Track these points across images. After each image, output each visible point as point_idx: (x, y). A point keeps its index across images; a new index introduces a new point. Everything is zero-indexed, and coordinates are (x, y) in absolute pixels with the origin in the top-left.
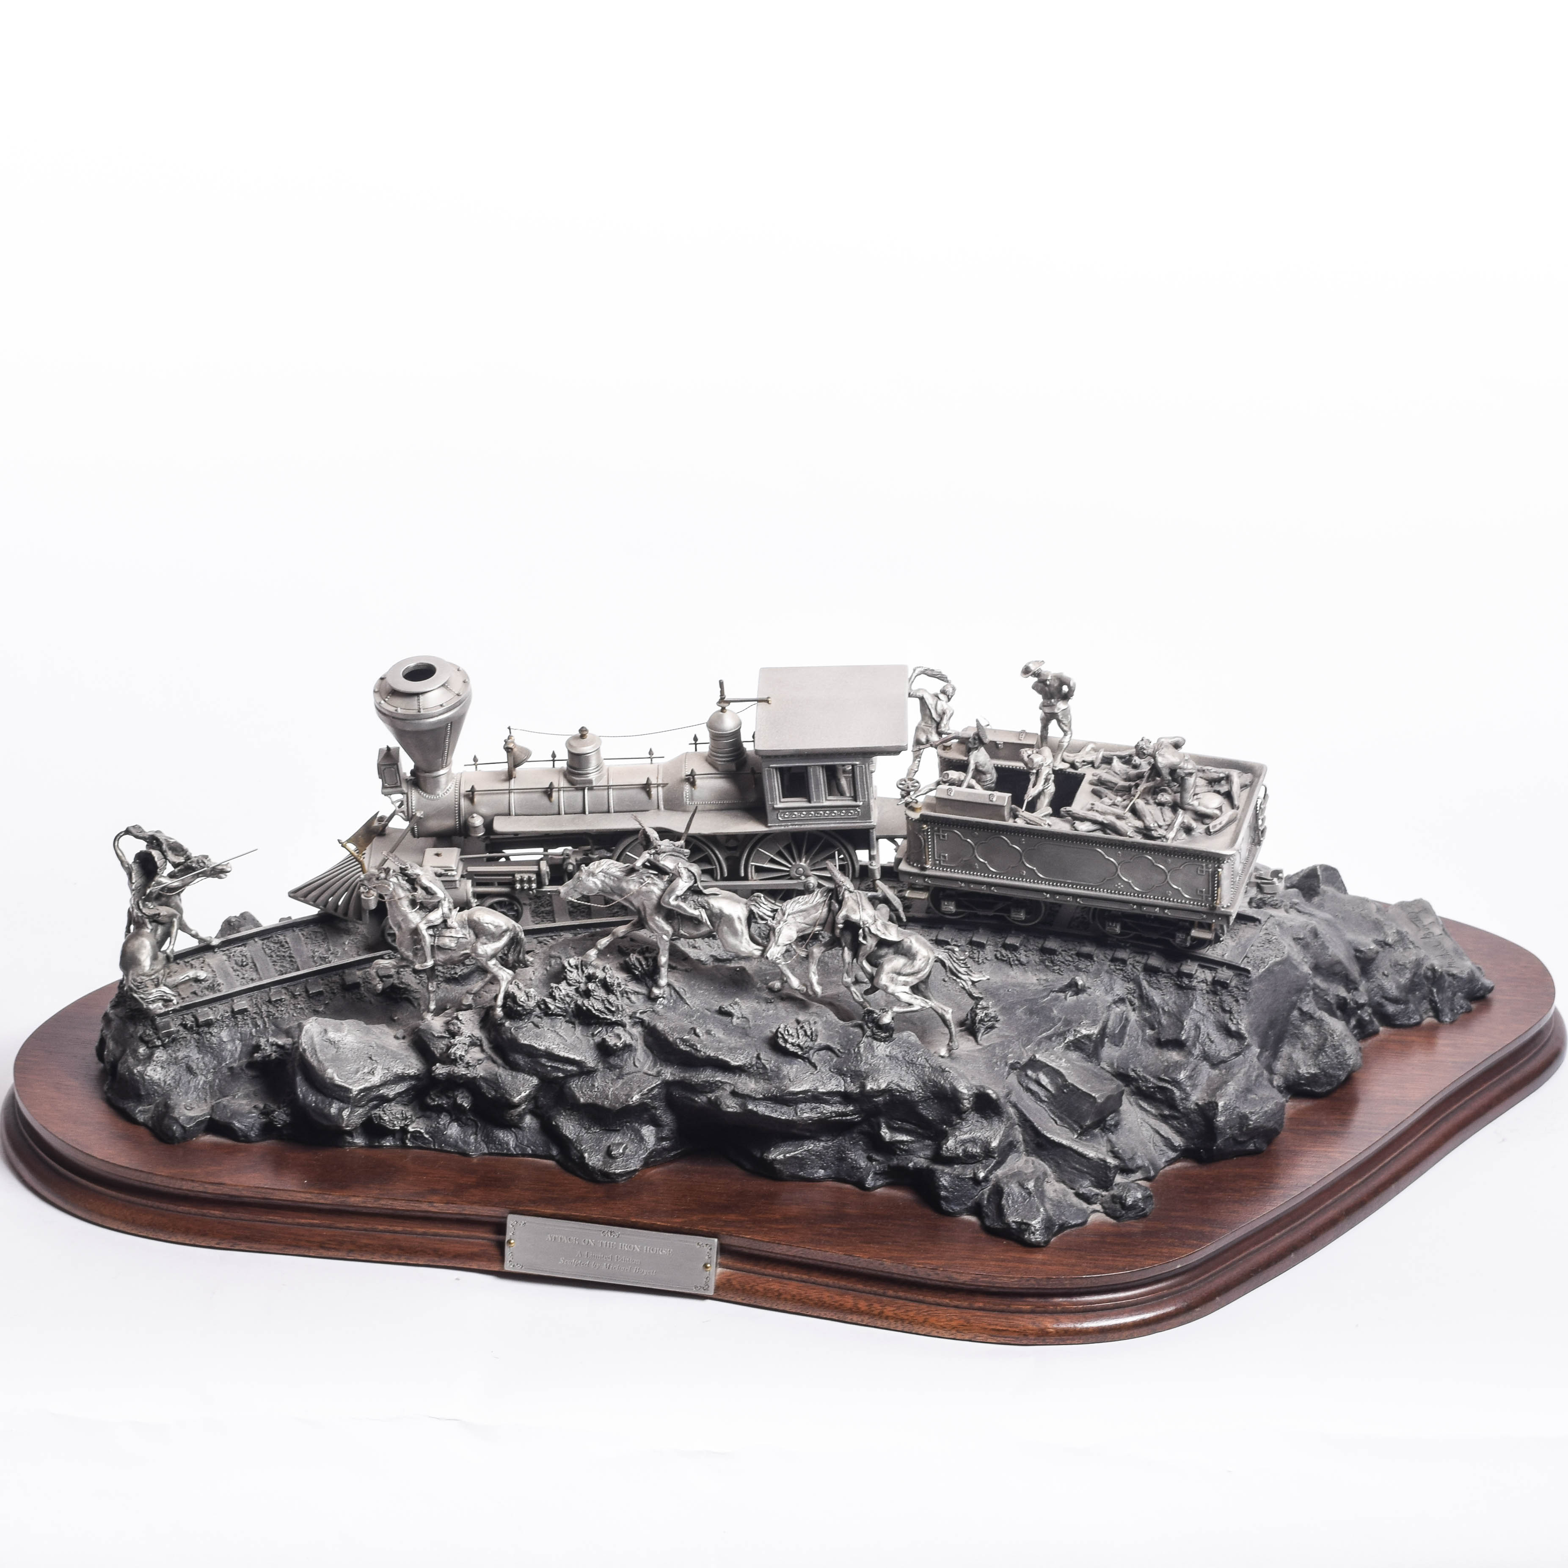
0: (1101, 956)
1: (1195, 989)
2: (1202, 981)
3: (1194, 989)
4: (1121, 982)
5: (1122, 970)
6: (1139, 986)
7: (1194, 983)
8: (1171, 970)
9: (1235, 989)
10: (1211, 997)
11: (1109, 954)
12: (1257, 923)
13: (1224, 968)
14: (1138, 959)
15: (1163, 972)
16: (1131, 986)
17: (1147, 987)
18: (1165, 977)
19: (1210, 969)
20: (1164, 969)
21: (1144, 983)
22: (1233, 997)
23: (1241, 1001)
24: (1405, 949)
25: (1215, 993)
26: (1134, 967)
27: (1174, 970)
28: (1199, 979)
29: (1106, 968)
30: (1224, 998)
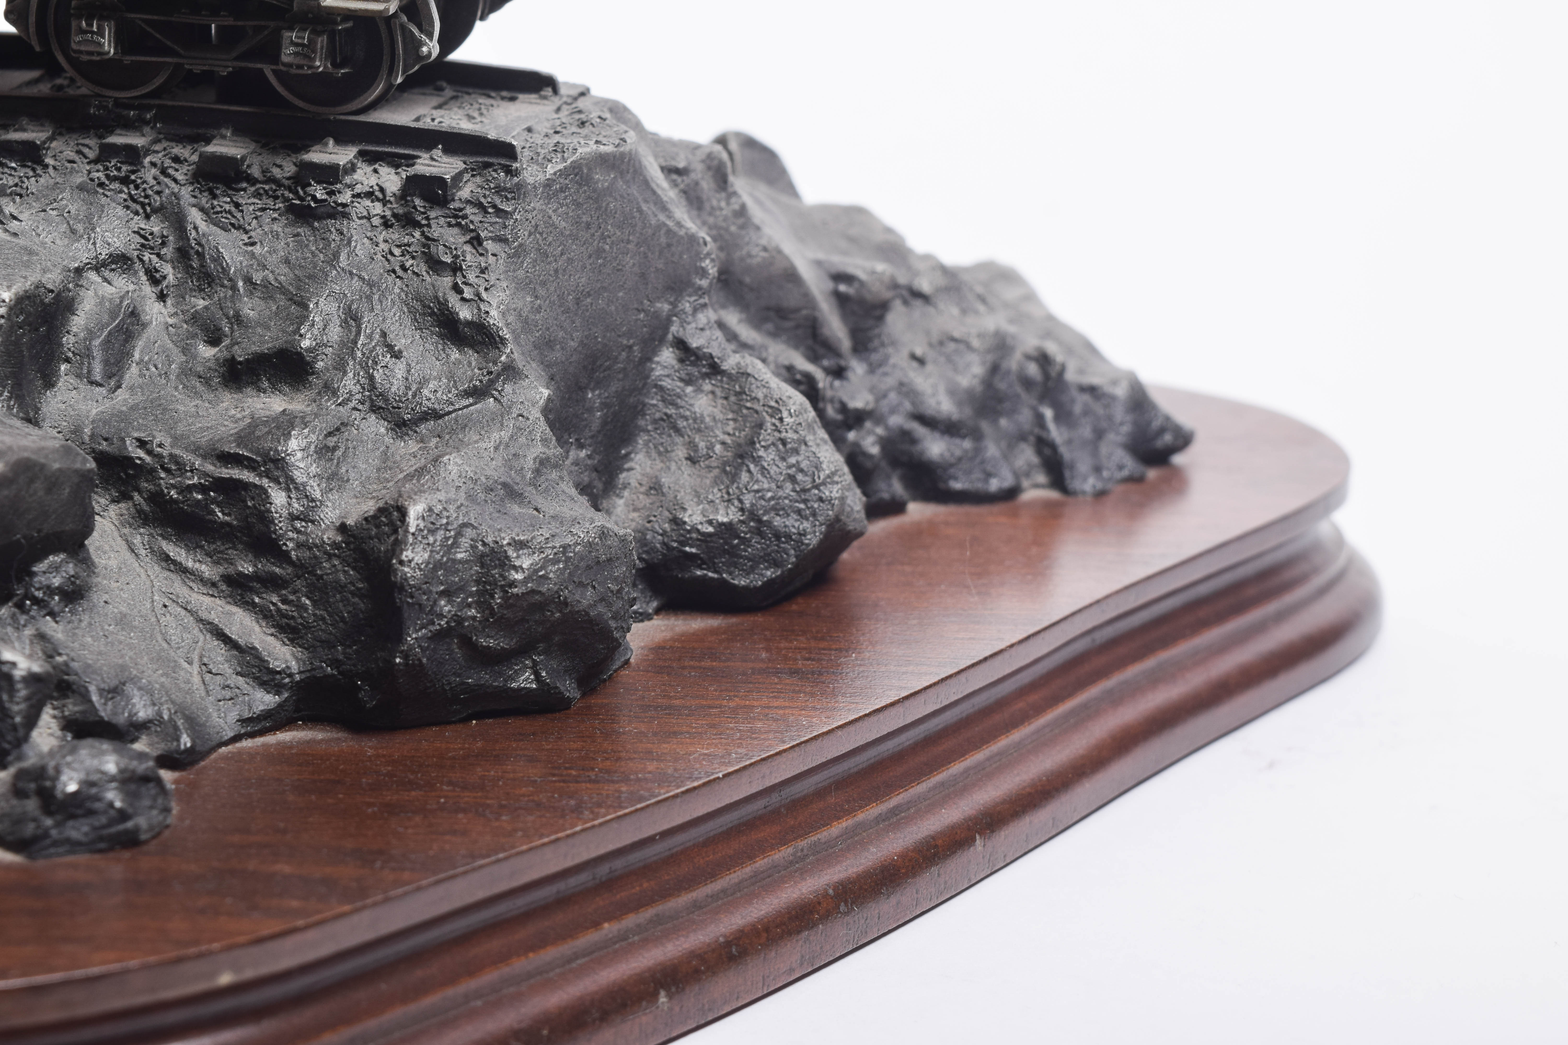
0: (70, 154)
1: (346, 216)
2: (370, 195)
3: (340, 213)
4: (120, 211)
5: (125, 181)
6: (179, 223)
7: (345, 197)
8: (276, 172)
9: (469, 210)
10: (394, 235)
11: (92, 146)
12: (548, 91)
13: (437, 152)
14: (177, 150)
15: (252, 181)
16: (156, 226)
17: (203, 226)
18: (257, 195)
19: (395, 162)
20: (256, 172)
21: (195, 216)
22: (465, 229)
23: (489, 245)
24: (964, 312)
25: (408, 221)
26: (164, 172)
27: (286, 168)
28: (359, 189)
29: (79, 179)
30: (436, 231)
